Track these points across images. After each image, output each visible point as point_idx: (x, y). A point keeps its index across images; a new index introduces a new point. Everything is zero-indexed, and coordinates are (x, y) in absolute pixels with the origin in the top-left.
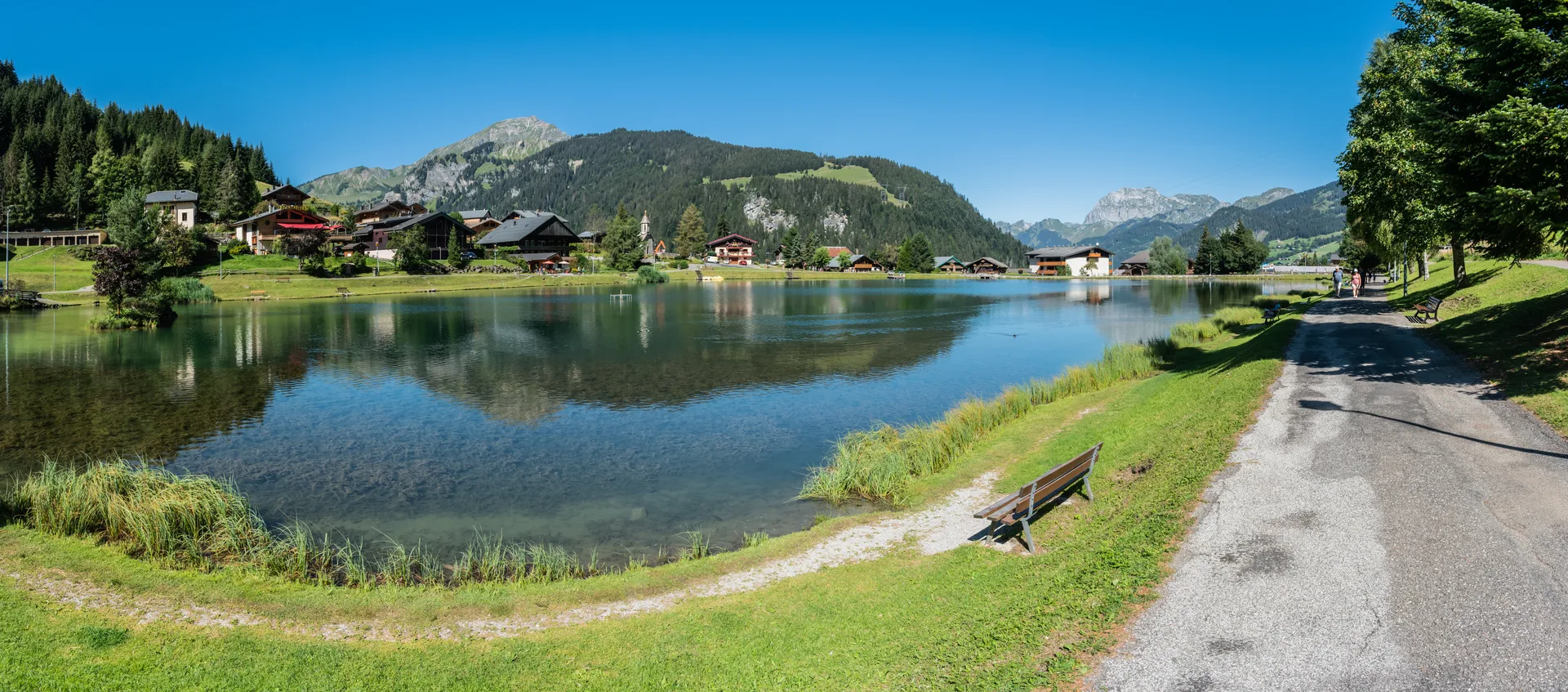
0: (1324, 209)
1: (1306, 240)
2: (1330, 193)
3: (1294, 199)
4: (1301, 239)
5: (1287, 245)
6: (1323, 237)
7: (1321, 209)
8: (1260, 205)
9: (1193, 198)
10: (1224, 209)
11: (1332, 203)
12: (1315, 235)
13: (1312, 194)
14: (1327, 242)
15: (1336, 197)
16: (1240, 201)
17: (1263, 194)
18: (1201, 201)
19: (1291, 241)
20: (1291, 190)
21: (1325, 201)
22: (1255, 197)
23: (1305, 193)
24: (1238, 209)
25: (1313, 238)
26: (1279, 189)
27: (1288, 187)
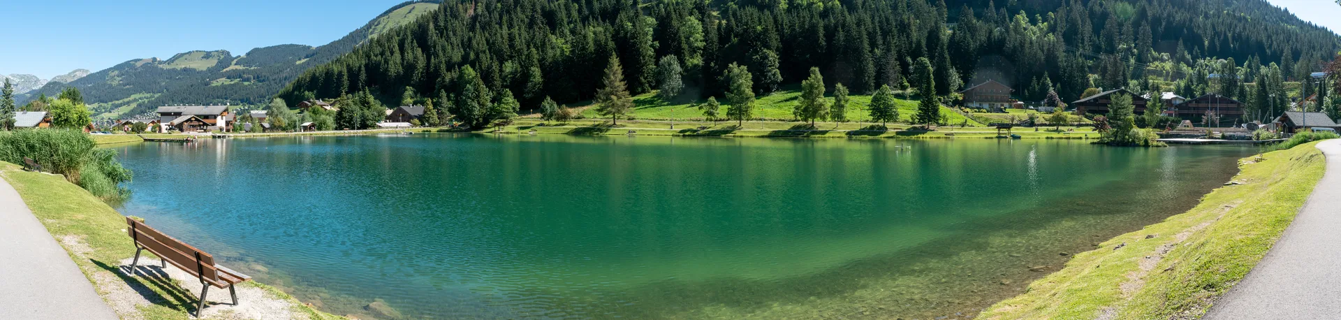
0: (115, 83)
1: (105, 104)
2: (116, 72)
3: (91, 77)
4: (103, 104)
5: (94, 108)
6: (117, 102)
7: (113, 83)
8: (69, 81)
9: (22, 77)
10: (49, 84)
11: (121, 78)
12: (112, 101)
13: (105, 72)
14: (120, 105)
15: (123, 75)
16: (55, 78)
17: (69, 74)
18: (27, 79)
19: (96, 105)
20: (87, 71)
21: (116, 77)
22: (65, 76)
23: (100, 72)
24: (59, 83)
25: (110, 103)
26: (80, 70)
27: (86, 69)
